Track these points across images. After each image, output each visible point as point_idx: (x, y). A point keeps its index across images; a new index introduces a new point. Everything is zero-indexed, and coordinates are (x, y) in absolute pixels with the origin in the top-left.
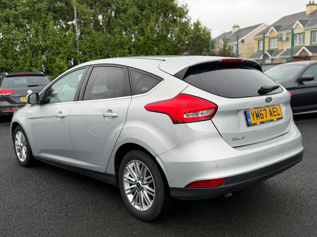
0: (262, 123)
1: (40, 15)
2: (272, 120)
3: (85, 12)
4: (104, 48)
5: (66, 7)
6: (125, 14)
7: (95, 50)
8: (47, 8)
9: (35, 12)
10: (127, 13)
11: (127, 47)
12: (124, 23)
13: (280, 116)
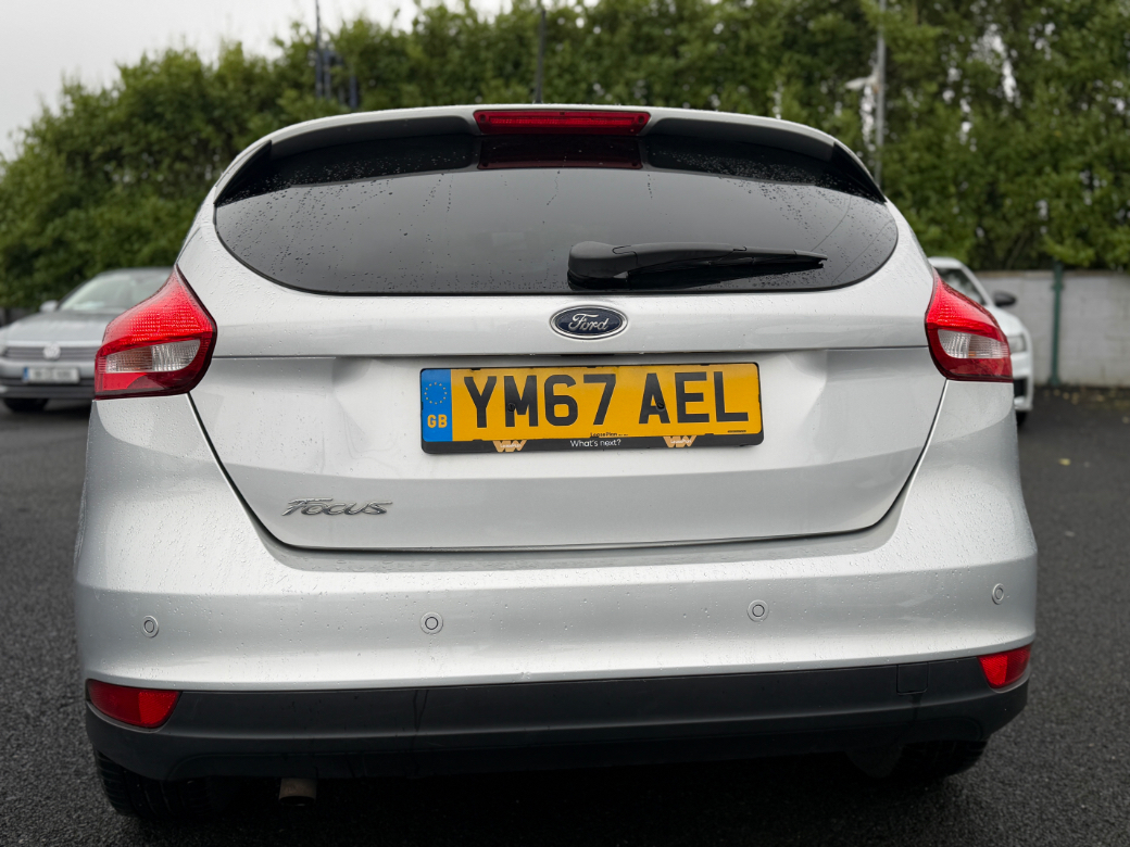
0: (533, 446)
1: (756, 65)
2: (656, 443)
3: (904, 39)
4: (977, 168)
5: (850, 28)
6: (1085, 32)
7: (939, 179)
8: (780, 39)
9: (738, 59)
10: (1089, 24)
11: (1077, 161)
12: (1074, 69)
13: (749, 428)
